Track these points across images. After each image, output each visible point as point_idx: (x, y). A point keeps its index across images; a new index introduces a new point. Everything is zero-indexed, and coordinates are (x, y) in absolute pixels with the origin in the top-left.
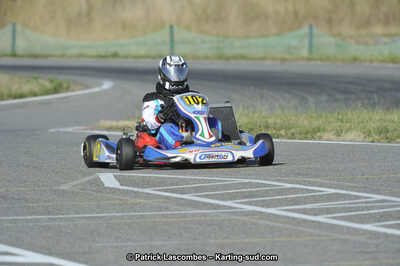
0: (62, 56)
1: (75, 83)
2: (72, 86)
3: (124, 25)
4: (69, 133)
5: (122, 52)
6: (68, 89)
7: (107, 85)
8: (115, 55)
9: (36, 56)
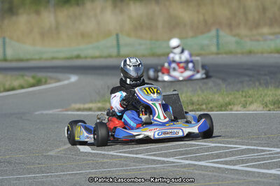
0: (40, 59)
1: (51, 78)
2: (49, 81)
3: (83, 35)
4: (51, 114)
5: (83, 54)
6: (46, 83)
7: (74, 78)
8: (78, 57)
9: (21, 60)
